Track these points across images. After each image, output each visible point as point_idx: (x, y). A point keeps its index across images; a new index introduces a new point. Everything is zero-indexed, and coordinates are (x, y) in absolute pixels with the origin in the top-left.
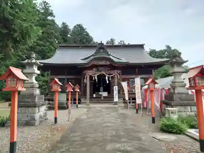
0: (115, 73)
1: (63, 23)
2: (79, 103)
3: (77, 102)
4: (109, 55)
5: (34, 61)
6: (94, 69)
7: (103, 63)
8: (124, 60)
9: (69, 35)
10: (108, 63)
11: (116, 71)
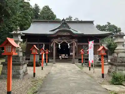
0: (74, 41)
1: (36, 5)
2: (48, 62)
3: (47, 61)
4: (70, 28)
5: (19, 32)
6: (59, 38)
7: (65, 34)
8: (79, 32)
9: (39, 14)
10: (69, 34)
11: (74, 40)
